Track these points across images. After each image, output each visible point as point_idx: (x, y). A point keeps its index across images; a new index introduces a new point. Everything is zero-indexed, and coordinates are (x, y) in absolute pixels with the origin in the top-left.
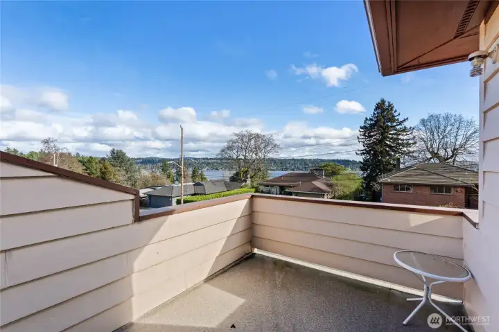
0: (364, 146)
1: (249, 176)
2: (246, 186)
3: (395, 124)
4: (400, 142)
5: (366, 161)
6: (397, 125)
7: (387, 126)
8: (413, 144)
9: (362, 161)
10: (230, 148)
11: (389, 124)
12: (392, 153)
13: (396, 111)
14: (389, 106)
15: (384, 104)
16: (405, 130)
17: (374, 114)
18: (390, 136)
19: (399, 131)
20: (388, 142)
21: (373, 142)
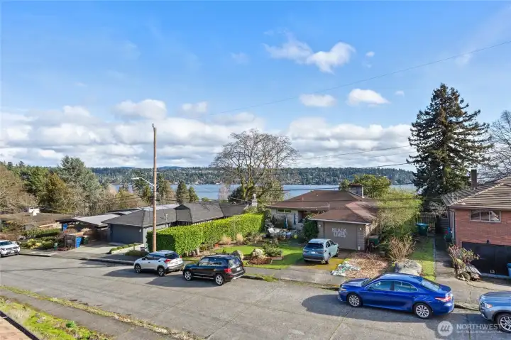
0: (418, 151)
1: (254, 195)
2: (250, 209)
3: (461, 119)
4: (470, 144)
5: (421, 172)
6: (465, 121)
7: (451, 122)
8: (488, 147)
9: (416, 172)
10: (227, 155)
11: (454, 119)
12: (459, 161)
13: (462, 101)
14: (453, 94)
15: (445, 91)
16: (476, 127)
17: (431, 105)
18: (456, 136)
19: (467, 129)
20: (452, 145)
21: (431, 146)
